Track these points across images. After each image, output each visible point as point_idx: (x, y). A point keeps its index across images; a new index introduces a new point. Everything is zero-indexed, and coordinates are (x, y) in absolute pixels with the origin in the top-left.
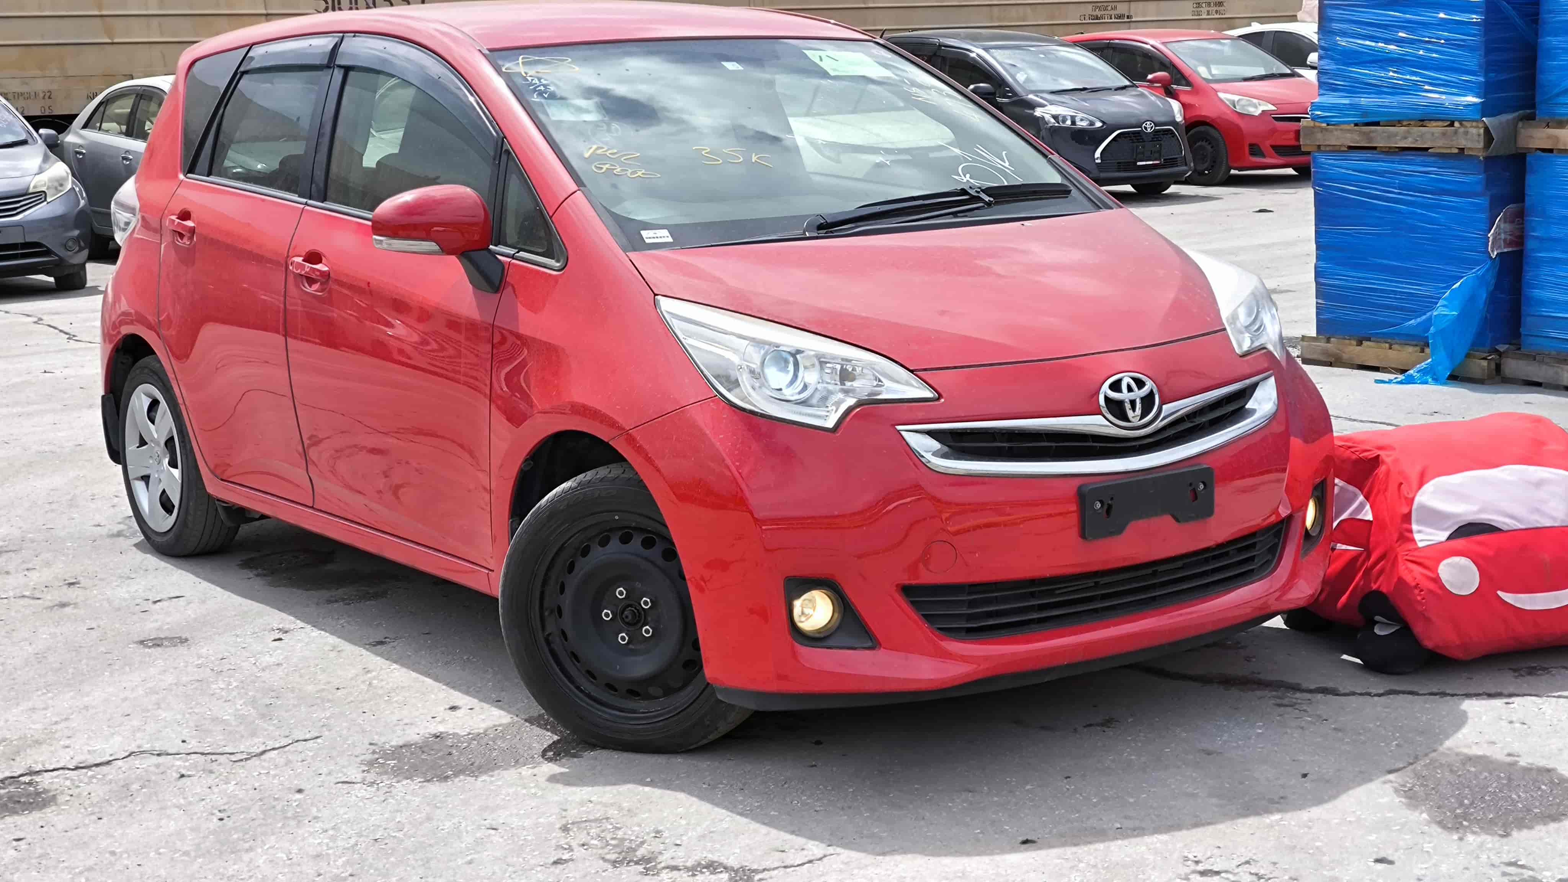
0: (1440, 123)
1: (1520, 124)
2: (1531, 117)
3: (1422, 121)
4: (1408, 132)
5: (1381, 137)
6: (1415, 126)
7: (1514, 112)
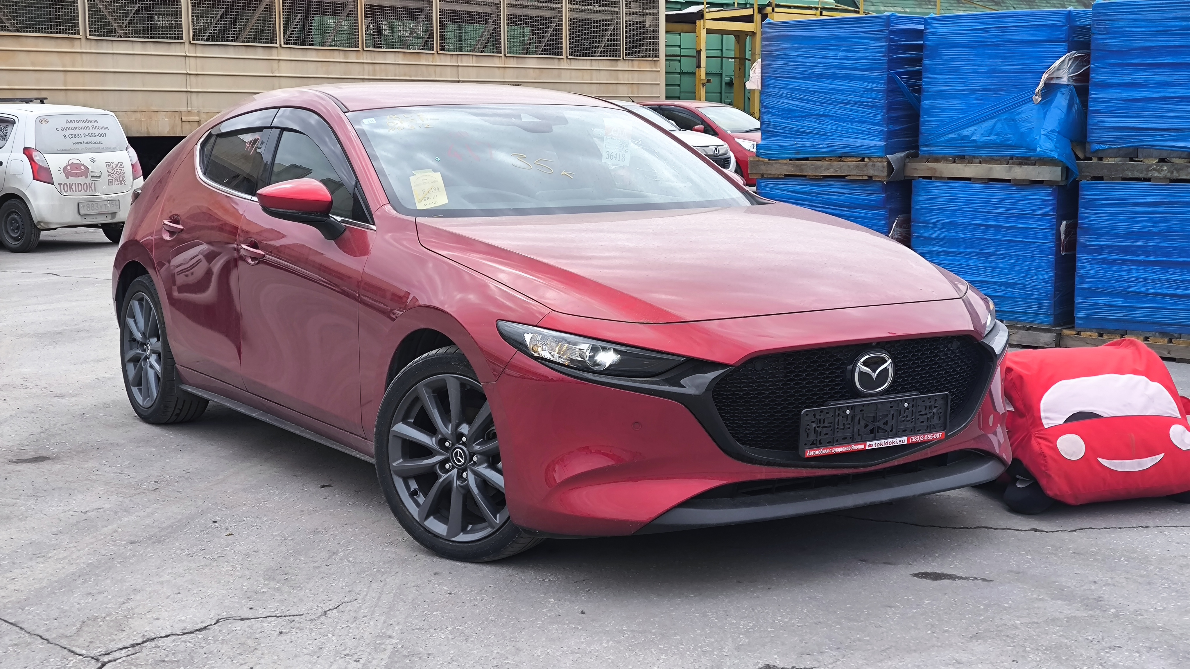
0: (854, 159)
1: (908, 160)
2: (916, 155)
3: (841, 157)
4: (830, 165)
5: (810, 168)
6: (835, 161)
7: (903, 151)
